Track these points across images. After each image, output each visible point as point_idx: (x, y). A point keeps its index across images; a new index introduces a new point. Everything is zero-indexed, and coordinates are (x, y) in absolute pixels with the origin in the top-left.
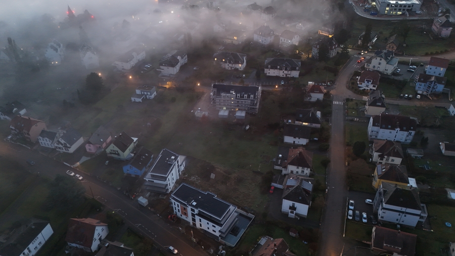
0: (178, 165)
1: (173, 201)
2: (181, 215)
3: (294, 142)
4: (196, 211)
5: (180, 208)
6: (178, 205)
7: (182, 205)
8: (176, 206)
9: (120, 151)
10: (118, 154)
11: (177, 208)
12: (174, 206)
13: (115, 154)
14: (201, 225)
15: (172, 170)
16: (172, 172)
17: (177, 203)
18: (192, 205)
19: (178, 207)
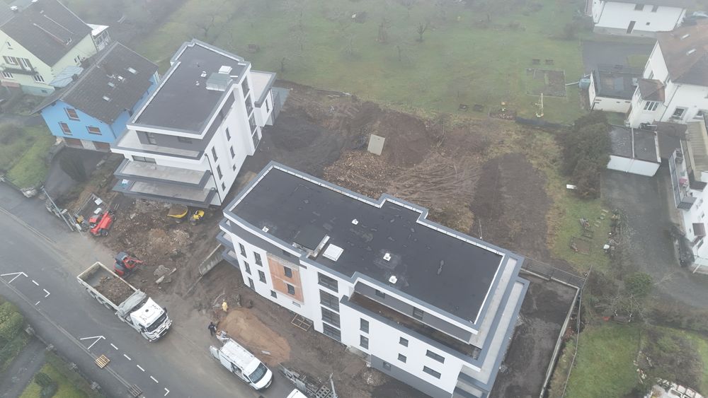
0: (248, 103)
1: (235, 240)
2: (273, 294)
3: (632, 24)
4: (345, 288)
5: (266, 269)
6: (257, 257)
7: (275, 259)
8: (251, 260)
9: (37, 63)
10: (34, 73)
11: (254, 268)
12: (240, 259)
13: (23, 72)
14: (364, 342)
15: (222, 116)
16: (225, 124)
17: (251, 249)
18: (321, 260)
19: (259, 262)
